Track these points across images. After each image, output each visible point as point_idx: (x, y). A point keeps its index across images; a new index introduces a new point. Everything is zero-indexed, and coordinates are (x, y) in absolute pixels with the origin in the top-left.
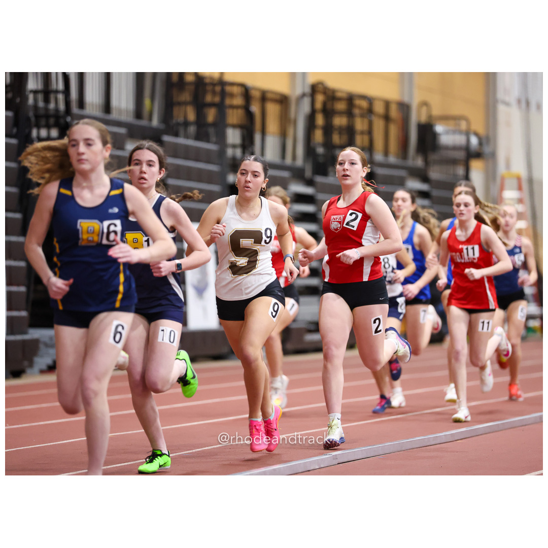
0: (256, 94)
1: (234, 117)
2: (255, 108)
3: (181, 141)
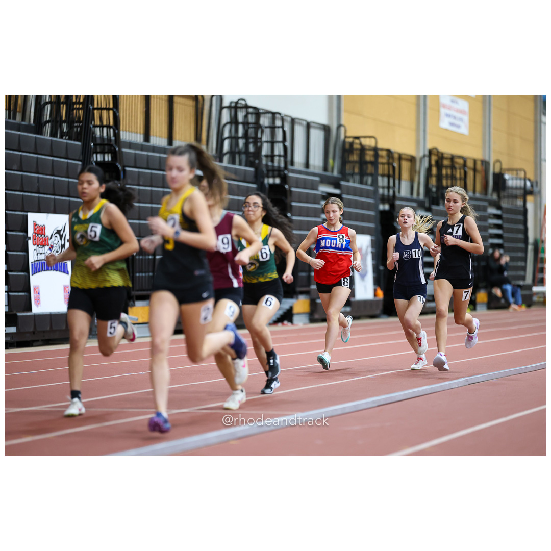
0: (396, 156)
2: (396, 165)
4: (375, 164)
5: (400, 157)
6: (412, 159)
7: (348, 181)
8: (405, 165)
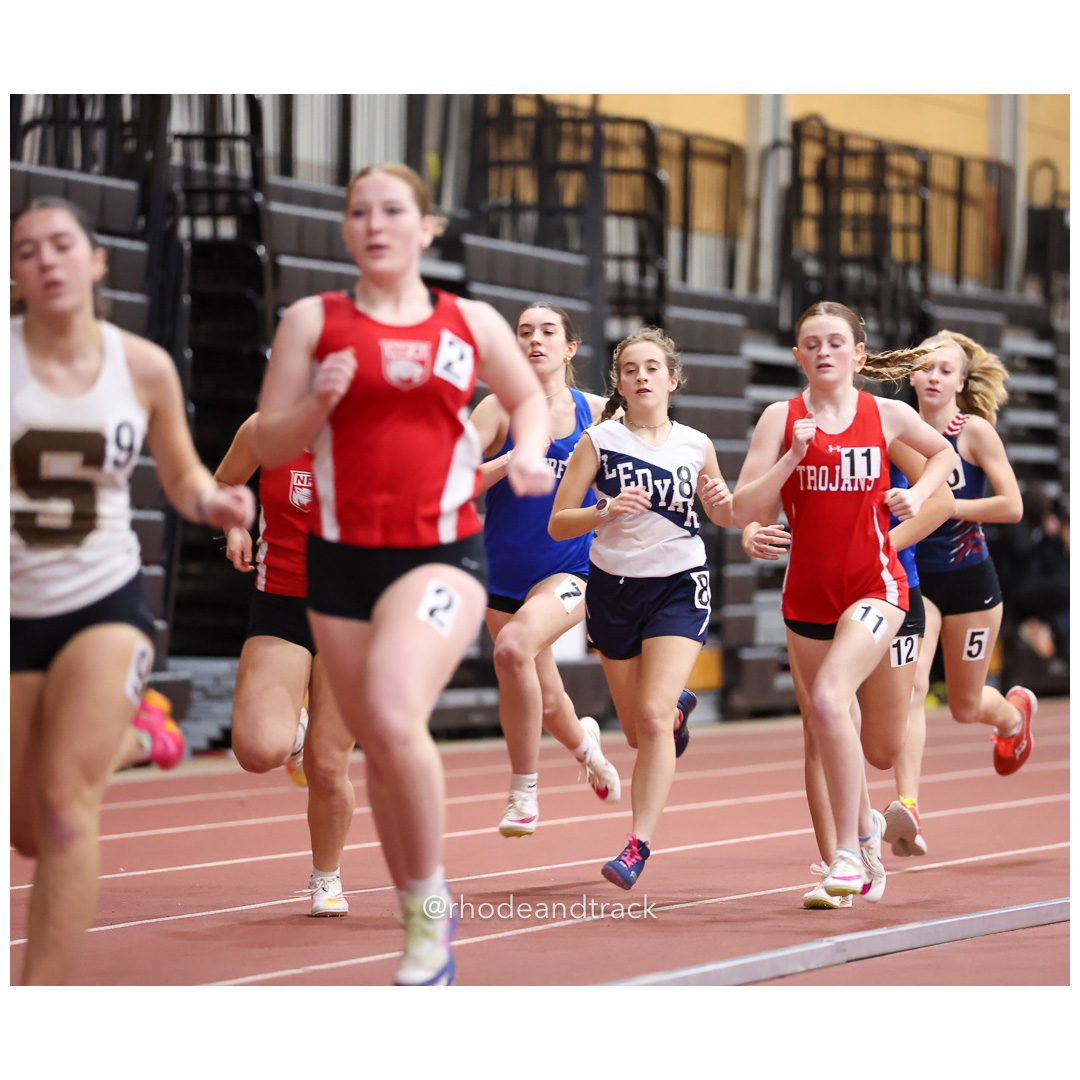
0: (672, 143)
1: (622, 193)
2: (668, 175)
3: (505, 245)
4: (593, 172)
5: (688, 150)
6: (731, 157)
7: (494, 234)
8: (705, 177)
